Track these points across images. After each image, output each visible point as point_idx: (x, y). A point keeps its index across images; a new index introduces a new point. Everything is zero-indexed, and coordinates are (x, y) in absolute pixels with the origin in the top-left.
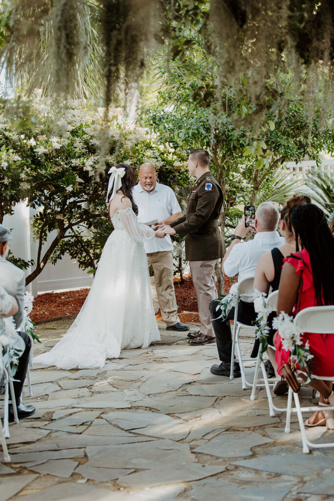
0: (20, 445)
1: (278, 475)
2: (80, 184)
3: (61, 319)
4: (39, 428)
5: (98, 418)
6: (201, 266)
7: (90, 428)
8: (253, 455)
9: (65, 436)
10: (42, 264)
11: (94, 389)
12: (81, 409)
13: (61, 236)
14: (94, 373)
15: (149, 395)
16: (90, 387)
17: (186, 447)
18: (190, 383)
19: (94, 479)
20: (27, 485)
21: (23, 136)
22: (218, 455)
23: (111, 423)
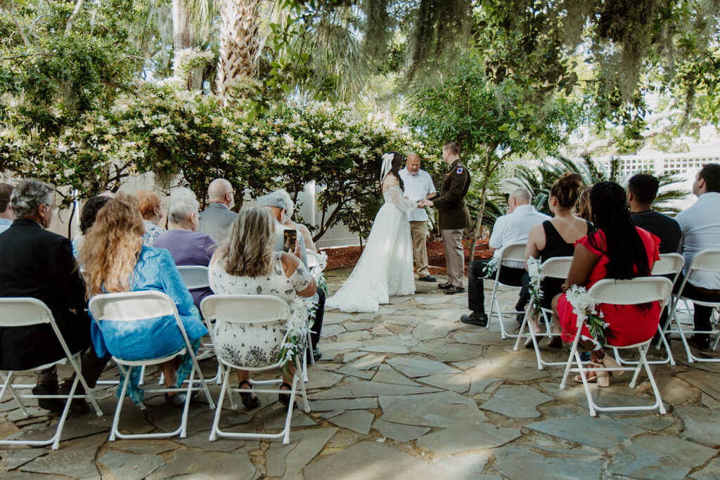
0: (318, 390)
1: (578, 445)
2: (356, 167)
3: (338, 269)
4: (333, 371)
5: (382, 363)
6: (453, 233)
7: (378, 374)
8: (541, 418)
9: (357, 382)
10: (325, 228)
11: (374, 331)
12: (366, 353)
13: (339, 208)
14: (372, 318)
15: (422, 341)
16: (370, 330)
17: (471, 402)
18: (454, 331)
19: (393, 438)
20: (328, 443)
21: (314, 131)
22: (509, 415)
23: (395, 370)
